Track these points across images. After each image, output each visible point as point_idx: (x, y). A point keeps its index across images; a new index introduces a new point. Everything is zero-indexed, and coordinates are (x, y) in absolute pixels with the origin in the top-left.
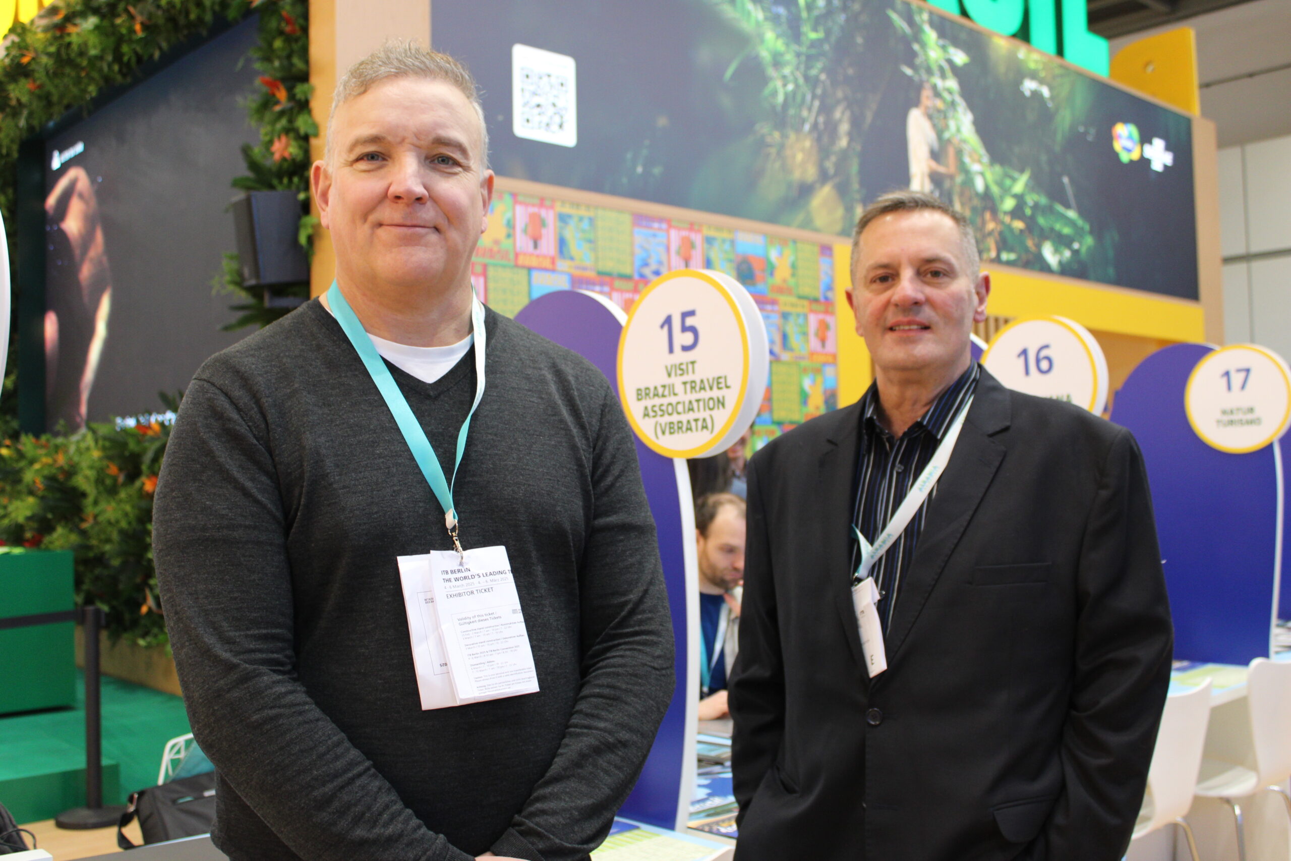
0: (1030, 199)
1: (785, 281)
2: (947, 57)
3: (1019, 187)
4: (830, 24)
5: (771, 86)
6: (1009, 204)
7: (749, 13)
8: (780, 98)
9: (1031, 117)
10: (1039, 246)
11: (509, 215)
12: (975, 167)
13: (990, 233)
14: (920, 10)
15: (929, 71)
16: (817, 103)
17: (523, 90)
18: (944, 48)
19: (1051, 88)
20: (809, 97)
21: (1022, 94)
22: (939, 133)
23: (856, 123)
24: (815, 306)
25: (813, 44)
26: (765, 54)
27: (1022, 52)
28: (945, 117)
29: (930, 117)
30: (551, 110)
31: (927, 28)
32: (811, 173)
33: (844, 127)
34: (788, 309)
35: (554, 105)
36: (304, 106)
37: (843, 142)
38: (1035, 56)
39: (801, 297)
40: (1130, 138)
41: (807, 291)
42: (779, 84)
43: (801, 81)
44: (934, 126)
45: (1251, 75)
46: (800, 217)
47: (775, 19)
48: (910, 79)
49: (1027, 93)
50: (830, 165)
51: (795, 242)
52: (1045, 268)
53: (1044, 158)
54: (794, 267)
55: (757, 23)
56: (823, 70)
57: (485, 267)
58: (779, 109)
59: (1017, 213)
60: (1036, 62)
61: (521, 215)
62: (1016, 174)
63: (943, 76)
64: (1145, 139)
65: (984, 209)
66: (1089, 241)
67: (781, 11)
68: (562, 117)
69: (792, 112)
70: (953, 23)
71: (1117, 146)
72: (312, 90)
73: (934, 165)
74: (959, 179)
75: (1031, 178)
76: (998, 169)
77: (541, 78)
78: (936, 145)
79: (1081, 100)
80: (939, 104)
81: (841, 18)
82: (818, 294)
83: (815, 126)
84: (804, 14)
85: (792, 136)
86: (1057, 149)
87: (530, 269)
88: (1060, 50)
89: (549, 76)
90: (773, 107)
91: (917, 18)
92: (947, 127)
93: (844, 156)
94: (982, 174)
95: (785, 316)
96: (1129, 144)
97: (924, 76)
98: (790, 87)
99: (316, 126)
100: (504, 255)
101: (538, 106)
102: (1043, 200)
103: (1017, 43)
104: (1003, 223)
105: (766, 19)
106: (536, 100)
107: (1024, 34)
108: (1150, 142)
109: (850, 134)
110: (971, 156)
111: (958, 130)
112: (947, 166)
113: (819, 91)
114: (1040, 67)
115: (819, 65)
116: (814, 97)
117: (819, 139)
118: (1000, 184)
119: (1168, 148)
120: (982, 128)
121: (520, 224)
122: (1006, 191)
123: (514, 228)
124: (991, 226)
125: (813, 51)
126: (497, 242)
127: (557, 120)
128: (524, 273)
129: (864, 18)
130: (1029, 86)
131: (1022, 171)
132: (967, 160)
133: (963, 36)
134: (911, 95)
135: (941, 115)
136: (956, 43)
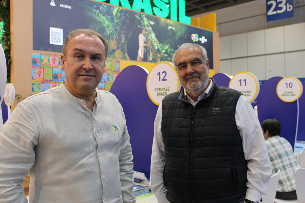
0: (169, 50)
1: (108, 68)
2: (149, 23)
3: (166, 48)
4: (121, 19)
5: (106, 31)
6: (164, 51)
7: (102, 18)
8: (109, 34)
9: (170, 34)
11: (49, 58)
12: (156, 44)
13: (159, 57)
14: (143, 14)
15: (145, 26)
16: (117, 34)
17: (52, 35)
18: (148, 21)
19: (175, 28)
20: (115, 33)
21: (168, 29)
22: (147, 38)
23: (126, 37)
24: (115, 73)
25: (117, 23)
26: (105, 25)
27: (168, 21)
28: (148, 35)
29: (144, 35)
30: (58, 39)
31: (144, 18)
32: (115, 47)
33: (123, 38)
34: (109, 73)
35: (58, 38)
36: (9, 40)
37: (123, 41)
38: (171, 22)
39: (112, 71)
40: (196, 37)
41: (113, 70)
42: (108, 31)
43: (113, 30)
44: (145, 37)
45: (251, 17)
46: (112, 56)
47: (108, 19)
48: (140, 28)
49: (169, 29)
50: (120, 46)
51: (111, 60)
53: (173, 42)
54: (111, 65)
55: (104, 19)
56: (119, 27)
57: (43, 68)
58: (108, 36)
59: (165, 53)
60: (172, 23)
61: (51, 58)
62: (166, 45)
63: (148, 27)
64: (200, 36)
65: (157, 52)
67: (109, 17)
68: (60, 40)
69: (111, 36)
70: (151, 16)
71: (192, 38)
72: (10, 37)
73: (145, 44)
74: (151, 47)
75: (169, 46)
76: (161, 44)
77: (55, 33)
78: (146, 41)
79: (183, 30)
80: (147, 32)
81: (124, 17)
82: (116, 70)
83: (117, 38)
84: (115, 17)
85: (111, 41)
86: (177, 40)
87: (53, 68)
88: (178, 20)
89: (57, 33)
90: (107, 36)
91: (142, 16)
92: (149, 37)
93: (123, 44)
94: (157, 46)
95: (108, 75)
96: (196, 38)
97: (143, 27)
98: (111, 31)
99: (11, 43)
100: (48, 65)
101: (55, 38)
102: (172, 50)
103: (167, 19)
104: (162, 55)
105: (106, 19)
106: (55, 37)
107: (169, 17)
108: (201, 37)
109: (125, 40)
110: (154, 42)
111: (151, 37)
112: (148, 44)
113: (118, 32)
114: (173, 23)
115: (118, 27)
116: (116, 33)
117: (117, 41)
118: (162, 47)
119: (206, 38)
120: (157, 37)
121: (51, 60)
122: (163, 49)
123: (50, 60)
124: (159, 56)
125: (116, 24)
126: (46, 63)
127: (59, 40)
128: (52, 68)
129: (129, 17)
130: (170, 28)
131: (167, 45)
132: (153, 43)
133: (153, 19)
134: (140, 31)
135: (147, 35)
136: (151, 20)
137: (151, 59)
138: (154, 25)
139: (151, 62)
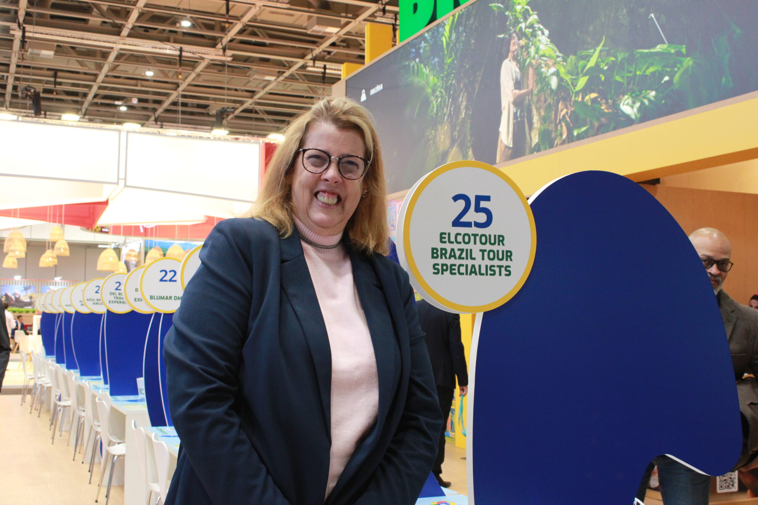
10: (615, 106)
52: (628, 122)
66: (688, 62)
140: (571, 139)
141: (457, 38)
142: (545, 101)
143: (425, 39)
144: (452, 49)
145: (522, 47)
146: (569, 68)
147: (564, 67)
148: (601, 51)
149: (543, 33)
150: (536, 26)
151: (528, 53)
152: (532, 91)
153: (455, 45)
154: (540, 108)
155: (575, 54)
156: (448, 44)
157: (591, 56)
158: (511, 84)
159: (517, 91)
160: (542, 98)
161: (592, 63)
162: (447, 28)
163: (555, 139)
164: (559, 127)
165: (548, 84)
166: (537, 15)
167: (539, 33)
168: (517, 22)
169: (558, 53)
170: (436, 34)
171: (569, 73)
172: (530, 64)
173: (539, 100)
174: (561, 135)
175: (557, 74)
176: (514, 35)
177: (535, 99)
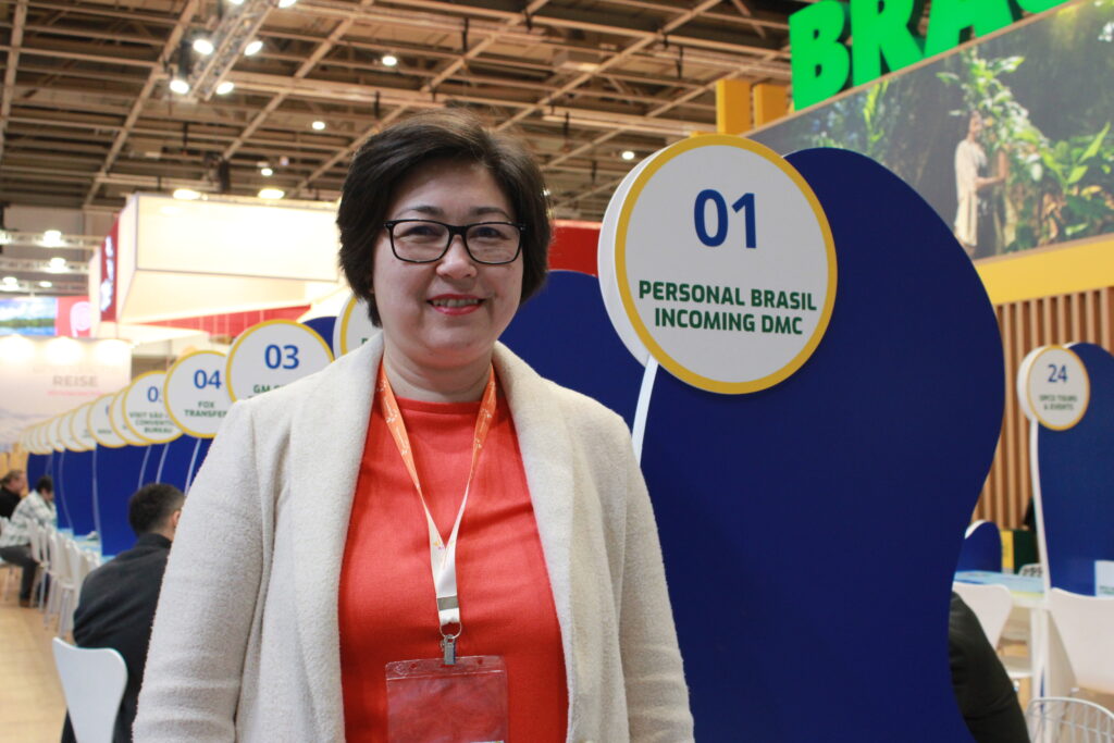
2: (998, 72)
3: (1094, 149)
6: (1078, 173)
12: (1031, 158)
13: (1051, 214)
14: (969, 51)
18: (994, 68)
22: (987, 149)
28: (996, 130)
29: (978, 140)
31: (975, 63)
59: (1088, 179)
62: (1090, 138)
63: (992, 94)
65: (1043, 193)
67: (853, 137)
70: (1003, 38)
74: (1009, 181)
76: (1063, 145)
78: (984, 163)
80: (989, 122)
81: (896, 111)
91: (966, 61)
104: (1069, 197)
110: (1024, 151)
111: (1011, 133)
112: (997, 174)
124: (1050, 206)
129: (916, 97)
131: (1099, 129)
132: (1021, 156)
133: (1018, 38)
134: (959, 131)
135: (991, 131)
136: (1007, 54)
137: (1010, 236)
138: (1021, 67)
139: (1010, 254)
140: (1062, 238)
141: (888, 112)
142: (1024, 192)
143: (837, 111)
144: (879, 126)
145: (988, 128)
146: (1059, 155)
147: (1052, 155)
148: (1105, 140)
149: (1019, 113)
150: (1009, 104)
151: (998, 137)
152: (1002, 182)
153: (884, 119)
154: (1017, 200)
155: (1066, 139)
156: (873, 119)
157: (1090, 143)
158: (973, 171)
159: (982, 180)
160: (1020, 189)
161: (1091, 151)
162: (871, 99)
163: (1039, 237)
164: (1045, 224)
165: (1027, 174)
166: (1012, 91)
167: (1013, 113)
168: (978, 97)
169: (1042, 138)
170: (854, 105)
171: (1059, 161)
172: (1001, 149)
173: (1014, 191)
174: (1048, 232)
175: (1041, 162)
176: (976, 113)
177: (1008, 189)
